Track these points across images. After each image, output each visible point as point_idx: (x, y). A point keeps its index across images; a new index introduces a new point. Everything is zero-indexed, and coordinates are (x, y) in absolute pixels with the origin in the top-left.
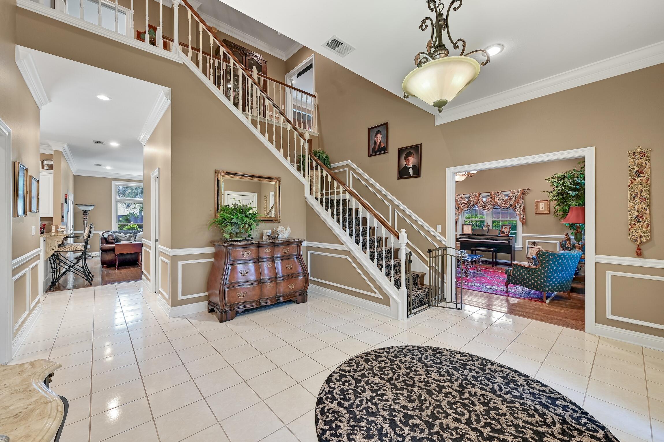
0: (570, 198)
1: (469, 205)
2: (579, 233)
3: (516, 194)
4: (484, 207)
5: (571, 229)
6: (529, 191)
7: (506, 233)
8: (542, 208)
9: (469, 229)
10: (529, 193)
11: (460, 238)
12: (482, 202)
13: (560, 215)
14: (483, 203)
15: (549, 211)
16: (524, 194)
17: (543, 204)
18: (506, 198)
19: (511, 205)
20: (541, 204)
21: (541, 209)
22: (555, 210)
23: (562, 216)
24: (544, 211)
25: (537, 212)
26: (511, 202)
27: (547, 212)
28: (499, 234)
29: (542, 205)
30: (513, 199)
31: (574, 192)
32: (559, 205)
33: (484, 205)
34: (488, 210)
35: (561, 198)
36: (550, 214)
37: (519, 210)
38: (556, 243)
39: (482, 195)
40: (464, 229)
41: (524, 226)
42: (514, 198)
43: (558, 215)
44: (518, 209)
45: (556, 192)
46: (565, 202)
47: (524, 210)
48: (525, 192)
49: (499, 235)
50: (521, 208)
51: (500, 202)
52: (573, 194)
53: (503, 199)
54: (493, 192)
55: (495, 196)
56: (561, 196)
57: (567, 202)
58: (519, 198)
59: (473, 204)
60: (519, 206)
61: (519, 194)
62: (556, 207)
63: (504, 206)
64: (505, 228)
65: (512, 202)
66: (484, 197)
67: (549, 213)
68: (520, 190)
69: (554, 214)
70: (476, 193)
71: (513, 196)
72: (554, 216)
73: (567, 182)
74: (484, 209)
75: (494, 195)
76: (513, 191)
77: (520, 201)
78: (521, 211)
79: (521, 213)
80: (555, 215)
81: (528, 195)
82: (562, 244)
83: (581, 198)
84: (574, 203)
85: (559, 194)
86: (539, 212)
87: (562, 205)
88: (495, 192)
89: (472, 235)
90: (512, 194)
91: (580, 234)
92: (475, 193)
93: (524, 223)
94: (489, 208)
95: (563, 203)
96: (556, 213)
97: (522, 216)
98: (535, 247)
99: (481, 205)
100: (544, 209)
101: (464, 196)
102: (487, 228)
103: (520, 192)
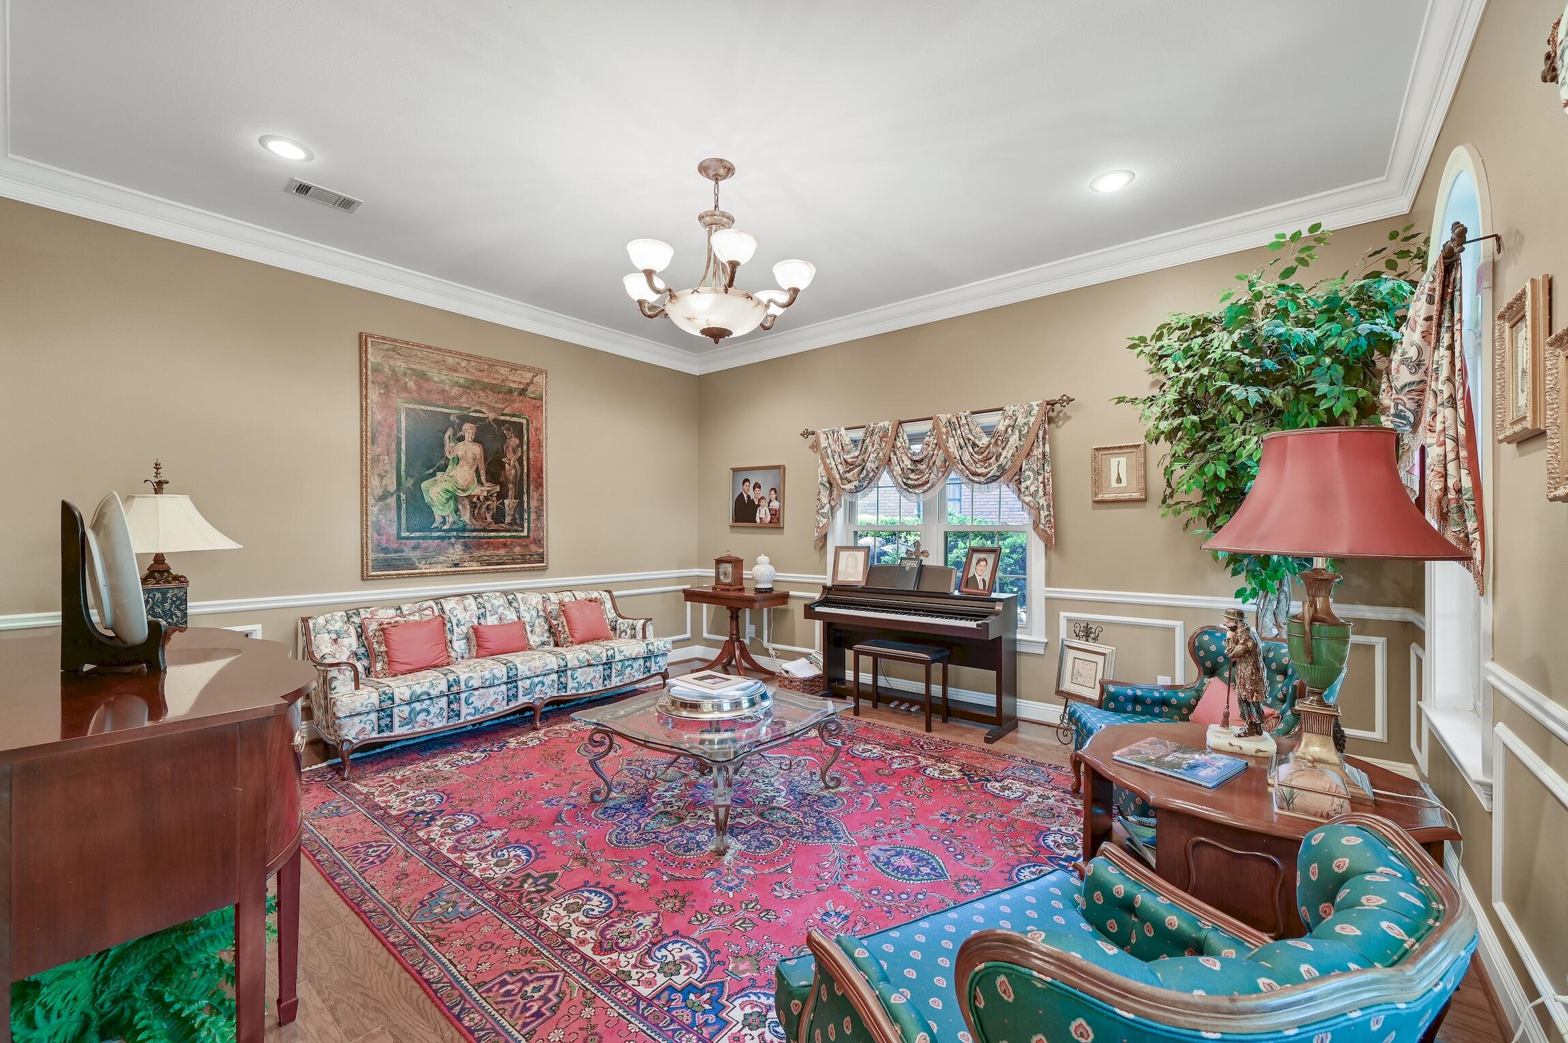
0: (1234, 421)
1: (863, 469)
2: (1322, 621)
3: (1021, 421)
4: (912, 476)
5: (1235, 573)
6: (1068, 409)
7: (981, 586)
8: (1119, 480)
9: (856, 567)
10: (1070, 417)
11: (823, 603)
12: (905, 458)
13: (1190, 505)
14: (908, 463)
15: (1146, 490)
16: (1051, 420)
17: (1123, 460)
18: (985, 440)
19: (1003, 470)
20: (1114, 461)
21: (1114, 484)
22: (1169, 485)
23: (1197, 509)
24: (1124, 490)
25: (1100, 497)
26: (1004, 453)
27: (1136, 495)
28: (958, 588)
29: (1118, 466)
30: (1011, 440)
31: (1252, 390)
32: (1186, 459)
33: (913, 471)
34: (925, 488)
35: (1193, 424)
36: (1148, 504)
37: (1032, 489)
38: (1173, 629)
39: (910, 429)
40: (841, 567)
41: (1053, 554)
42: (1014, 440)
43: (1182, 506)
44: (1028, 483)
45: (1172, 395)
46: (1211, 440)
47: (1049, 488)
48: (1053, 412)
49: (956, 593)
50: (1041, 478)
51: (966, 457)
52: (1253, 395)
53: (974, 445)
54: (944, 417)
55: (947, 432)
56: (1195, 414)
57: (1220, 440)
58: (1032, 436)
59: (874, 466)
60: (1033, 471)
61: (1032, 419)
62: (1171, 464)
63: (980, 471)
64: (979, 562)
65: (1007, 453)
66: (914, 439)
67: (1145, 500)
68: (1034, 403)
69: (1164, 502)
70: (886, 423)
71: (1009, 430)
72: (1164, 509)
73: (1222, 342)
74: (914, 487)
75: (944, 430)
76: (1009, 409)
77: (1037, 452)
78: (1041, 493)
79: (1042, 501)
80: (1169, 506)
81: (1067, 423)
82: (1200, 648)
83: (1285, 418)
84: (1251, 445)
85: (1187, 403)
86: (1107, 497)
87: (1199, 459)
88: (949, 416)
89: (864, 590)
90: (1007, 422)
91: (1334, 631)
92: (881, 424)
93: (1053, 542)
94: (927, 482)
95: (1204, 449)
96: (1171, 496)
97: (1044, 513)
98: (1090, 646)
99: (902, 469)
100: (1124, 484)
101: (847, 437)
102: (915, 564)
103: (1035, 412)
